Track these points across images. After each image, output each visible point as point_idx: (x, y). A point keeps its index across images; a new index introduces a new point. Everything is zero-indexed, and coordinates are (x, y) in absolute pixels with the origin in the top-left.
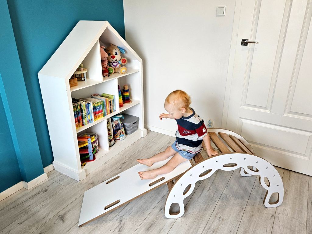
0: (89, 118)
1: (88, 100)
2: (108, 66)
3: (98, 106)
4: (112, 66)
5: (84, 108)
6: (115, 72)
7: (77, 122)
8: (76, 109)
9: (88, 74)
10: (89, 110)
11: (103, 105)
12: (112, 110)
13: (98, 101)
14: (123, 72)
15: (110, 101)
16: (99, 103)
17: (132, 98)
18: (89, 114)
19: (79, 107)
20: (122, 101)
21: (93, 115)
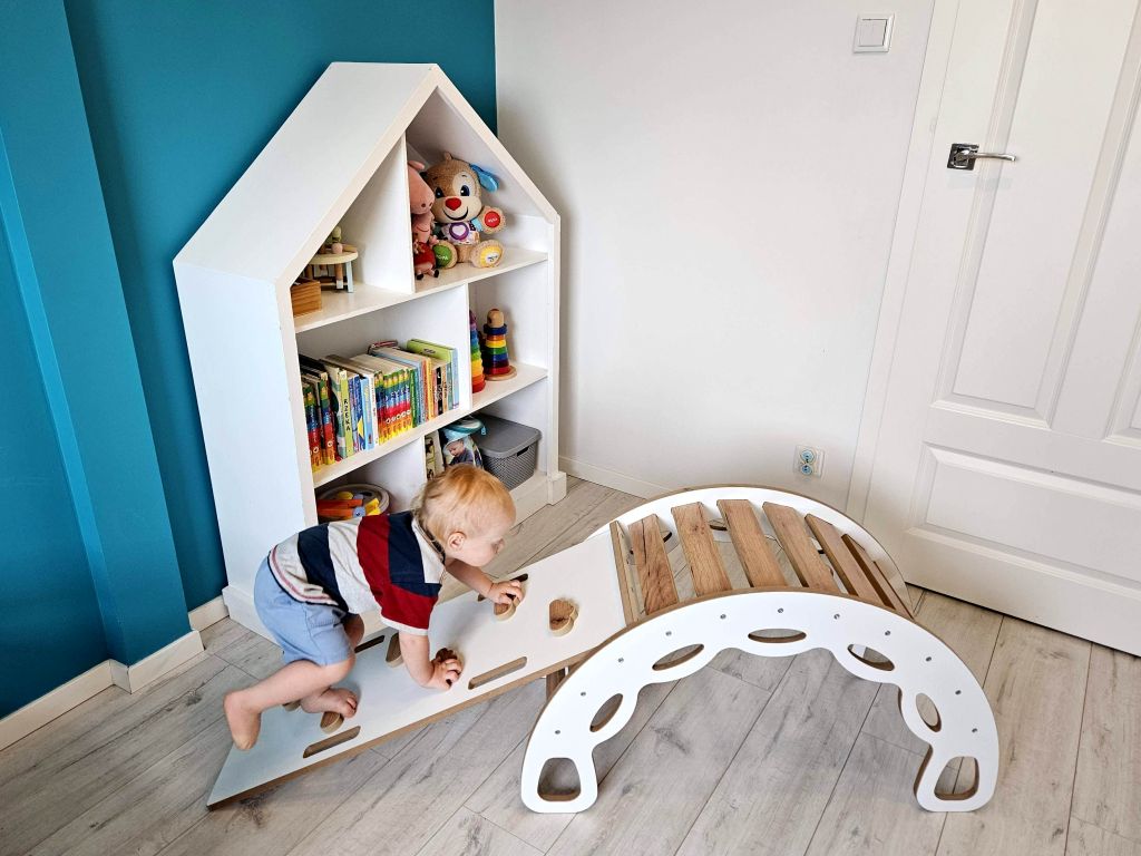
0: (360, 431)
1: (358, 365)
3: (395, 388)
4: (449, 236)
5: (342, 395)
6: (457, 262)
7: (316, 445)
8: (315, 397)
9: (361, 265)
10: (360, 403)
11: (412, 383)
12: (445, 401)
13: (397, 368)
14: (488, 261)
15: (439, 370)
16: (397, 374)
17: (515, 360)
18: (360, 415)
19: (324, 392)
20: (481, 369)
21: (375, 419)
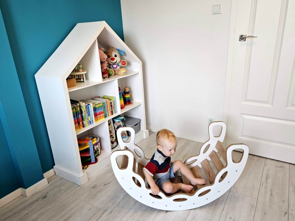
0: (89, 119)
2: (108, 68)
3: (99, 107)
4: (112, 68)
5: (84, 109)
10: (89, 112)
11: (104, 106)
14: (123, 73)
17: (133, 101)
18: (89, 115)
19: (78, 108)
20: (123, 103)
21: (93, 116)
